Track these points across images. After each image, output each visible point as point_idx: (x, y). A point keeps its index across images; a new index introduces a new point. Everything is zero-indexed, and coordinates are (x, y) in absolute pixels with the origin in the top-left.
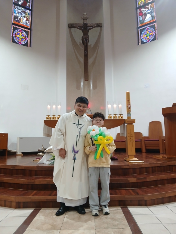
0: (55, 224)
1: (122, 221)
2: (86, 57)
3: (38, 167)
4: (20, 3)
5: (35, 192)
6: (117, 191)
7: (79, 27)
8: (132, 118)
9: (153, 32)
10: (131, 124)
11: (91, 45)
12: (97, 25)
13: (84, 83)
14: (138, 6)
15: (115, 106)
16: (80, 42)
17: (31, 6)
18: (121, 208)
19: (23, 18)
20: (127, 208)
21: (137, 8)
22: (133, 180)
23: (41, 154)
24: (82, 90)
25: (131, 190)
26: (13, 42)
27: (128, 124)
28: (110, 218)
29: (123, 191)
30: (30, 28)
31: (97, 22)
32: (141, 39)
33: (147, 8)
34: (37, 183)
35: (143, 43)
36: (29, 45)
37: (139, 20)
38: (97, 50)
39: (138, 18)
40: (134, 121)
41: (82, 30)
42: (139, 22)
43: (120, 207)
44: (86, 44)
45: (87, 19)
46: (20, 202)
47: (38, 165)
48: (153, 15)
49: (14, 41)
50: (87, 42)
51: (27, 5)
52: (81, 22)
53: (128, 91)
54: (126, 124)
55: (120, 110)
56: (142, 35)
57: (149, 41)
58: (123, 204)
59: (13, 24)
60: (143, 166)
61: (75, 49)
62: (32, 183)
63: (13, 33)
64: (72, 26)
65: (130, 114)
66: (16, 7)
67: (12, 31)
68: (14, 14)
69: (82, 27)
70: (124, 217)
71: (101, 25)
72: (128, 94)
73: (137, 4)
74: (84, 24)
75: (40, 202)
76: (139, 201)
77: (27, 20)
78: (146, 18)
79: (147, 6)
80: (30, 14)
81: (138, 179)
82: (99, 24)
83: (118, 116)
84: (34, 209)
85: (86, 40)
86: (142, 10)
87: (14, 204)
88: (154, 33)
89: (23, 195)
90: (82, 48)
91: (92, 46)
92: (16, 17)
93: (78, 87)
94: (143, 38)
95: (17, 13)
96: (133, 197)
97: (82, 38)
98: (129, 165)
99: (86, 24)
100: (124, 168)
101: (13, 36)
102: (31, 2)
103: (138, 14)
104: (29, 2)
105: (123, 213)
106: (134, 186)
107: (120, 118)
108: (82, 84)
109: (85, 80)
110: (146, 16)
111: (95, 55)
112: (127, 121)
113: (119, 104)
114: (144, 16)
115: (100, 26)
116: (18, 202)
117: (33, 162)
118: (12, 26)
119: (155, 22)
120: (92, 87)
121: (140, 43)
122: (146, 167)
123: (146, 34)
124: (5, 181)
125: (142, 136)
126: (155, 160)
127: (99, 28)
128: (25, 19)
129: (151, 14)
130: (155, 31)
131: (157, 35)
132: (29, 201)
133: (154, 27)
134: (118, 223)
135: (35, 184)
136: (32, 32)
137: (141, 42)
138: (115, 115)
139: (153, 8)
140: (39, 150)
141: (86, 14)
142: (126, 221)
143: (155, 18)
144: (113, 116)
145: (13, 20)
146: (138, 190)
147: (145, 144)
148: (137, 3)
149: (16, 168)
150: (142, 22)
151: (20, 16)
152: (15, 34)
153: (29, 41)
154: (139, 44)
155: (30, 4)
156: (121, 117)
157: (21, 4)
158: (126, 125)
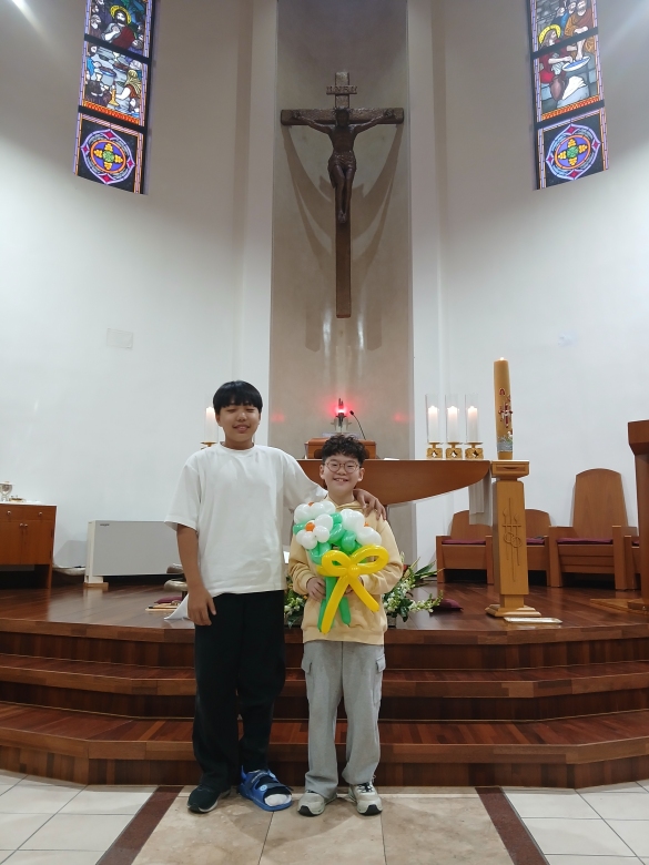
0: (235, 844)
1: (486, 842)
2: (343, 230)
3: (168, 632)
4: (108, 37)
5: (158, 725)
6: (463, 728)
7: (320, 123)
8: (517, 458)
9: (591, 141)
10: (514, 478)
11: (361, 187)
12: (386, 114)
13: (333, 326)
14: (536, 49)
15: (453, 411)
16: (321, 178)
17: (146, 46)
18: (479, 792)
19: (119, 88)
20: (501, 792)
21: (533, 56)
22: (520, 688)
23: (177, 584)
24: (327, 351)
25: (513, 728)
26: (80, 174)
27: (502, 478)
28: (441, 830)
29: (485, 728)
30: (142, 123)
31: (387, 105)
32: (546, 165)
33: (569, 54)
34: (167, 693)
35: (553, 180)
36: (137, 186)
37: (538, 99)
38: (383, 206)
39: (538, 91)
40: (523, 468)
41: (330, 133)
42: (539, 105)
43: (473, 789)
44: (345, 183)
45: (348, 95)
46: (106, 760)
47: (168, 625)
48: (592, 80)
49: (83, 172)
50: (348, 178)
51: (135, 43)
52: (327, 105)
53: (502, 359)
54: (493, 480)
55: (473, 426)
56: (550, 154)
57: (577, 173)
58: (487, 779)
59: (82, 110)
60: (559, 638)
61: (303, 202)
62: (147, 693)
63: (82, 143)
64: (293, 118)
65: (510, 441)
66: (94, 49)
67: (78, 134)
68: (88, 76)
69: (332, 122)
70: (493, 827)
71: (398, 117)
72: (502, 370)
73: (535, 41)
74: (338, 112)
75: (177, 761)
76: (544, 766)
77: (133, 95)
78: (567, 92)
79: (570, 48)
80: (145, 75)
81: (541, 686)
82: (393, 111)
83: (464, 448)
84: (154, 788)
85: (345, 170)
86: (551, 61)
87: (82, 768)
88: (596, 145)
89: (116, 734)
90: (329, 200)
91: (366, 191)
92: (92, 87)
93: (313, 341)
94: (555, 163)
95: (96, 70)
96: (522, 753)
97: (331, 160)
98: (505, 633)
99: (344, 110)
100: (488, 642)
101: (81, 152)
102: (148, 32)
103: (537, 76)
104: (142, 33)
105: (485, 811)
106: (526, 711)
107: (473, 458)
108: (327, 328)
109: (338, 316)
110: (567, 83)
111: (375, 224)
112: (498, 469)
113: (467, 406)
114: (557, 85)
115: (394, 118)
116: (99, 760)
117: (150, 613)
118: (81, 116)
119: (600, 104)
120: (362, 341)
121: (543, 182)
122: (569, 644)
123: (566, 150)
124: (49, 683)
125: (549, 523)
126: (602, 617)
127: (392, 128)
128: (127, 91)
129: (584, 75)
130: (600, 139)
131: (605, 154)
132: (141, 757)
133: (594, 124)
134: (469, 847)
135: (160, 693)
136: (149, 139)
137: (547, 178)
138: (454, 444)
139: (592, 54)
140: (170, 570)
141: (345, 74)
142: (501, 841)
143: (600, 90)
144: (444, 447)
145: (82, 95)
146: (541, 728)
147: (560, 556)
148: (535, 34)
149: (90, 634)
150: (551, 103)
151: (108, 80)
152: (90, 146)
153: (139, 170)
154: (538, 187)
155: (145, 38)
156: (475, 453)
157: (113, 39)
158: (495, 484)
